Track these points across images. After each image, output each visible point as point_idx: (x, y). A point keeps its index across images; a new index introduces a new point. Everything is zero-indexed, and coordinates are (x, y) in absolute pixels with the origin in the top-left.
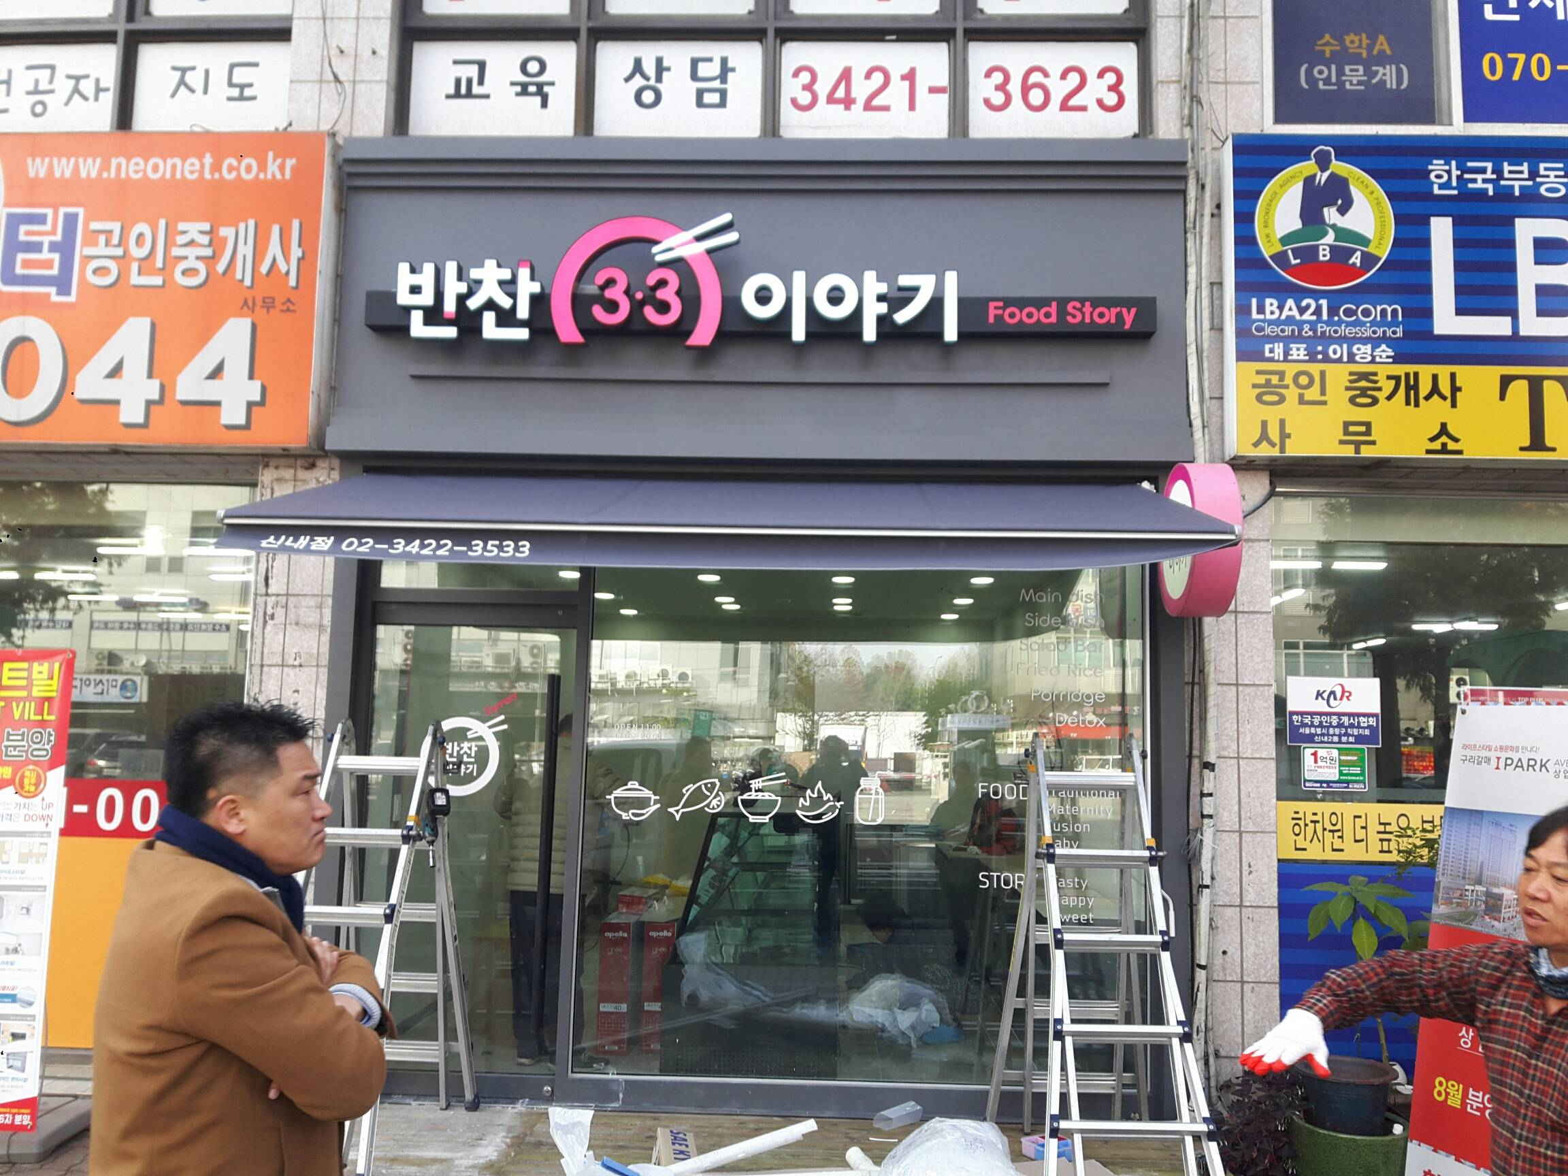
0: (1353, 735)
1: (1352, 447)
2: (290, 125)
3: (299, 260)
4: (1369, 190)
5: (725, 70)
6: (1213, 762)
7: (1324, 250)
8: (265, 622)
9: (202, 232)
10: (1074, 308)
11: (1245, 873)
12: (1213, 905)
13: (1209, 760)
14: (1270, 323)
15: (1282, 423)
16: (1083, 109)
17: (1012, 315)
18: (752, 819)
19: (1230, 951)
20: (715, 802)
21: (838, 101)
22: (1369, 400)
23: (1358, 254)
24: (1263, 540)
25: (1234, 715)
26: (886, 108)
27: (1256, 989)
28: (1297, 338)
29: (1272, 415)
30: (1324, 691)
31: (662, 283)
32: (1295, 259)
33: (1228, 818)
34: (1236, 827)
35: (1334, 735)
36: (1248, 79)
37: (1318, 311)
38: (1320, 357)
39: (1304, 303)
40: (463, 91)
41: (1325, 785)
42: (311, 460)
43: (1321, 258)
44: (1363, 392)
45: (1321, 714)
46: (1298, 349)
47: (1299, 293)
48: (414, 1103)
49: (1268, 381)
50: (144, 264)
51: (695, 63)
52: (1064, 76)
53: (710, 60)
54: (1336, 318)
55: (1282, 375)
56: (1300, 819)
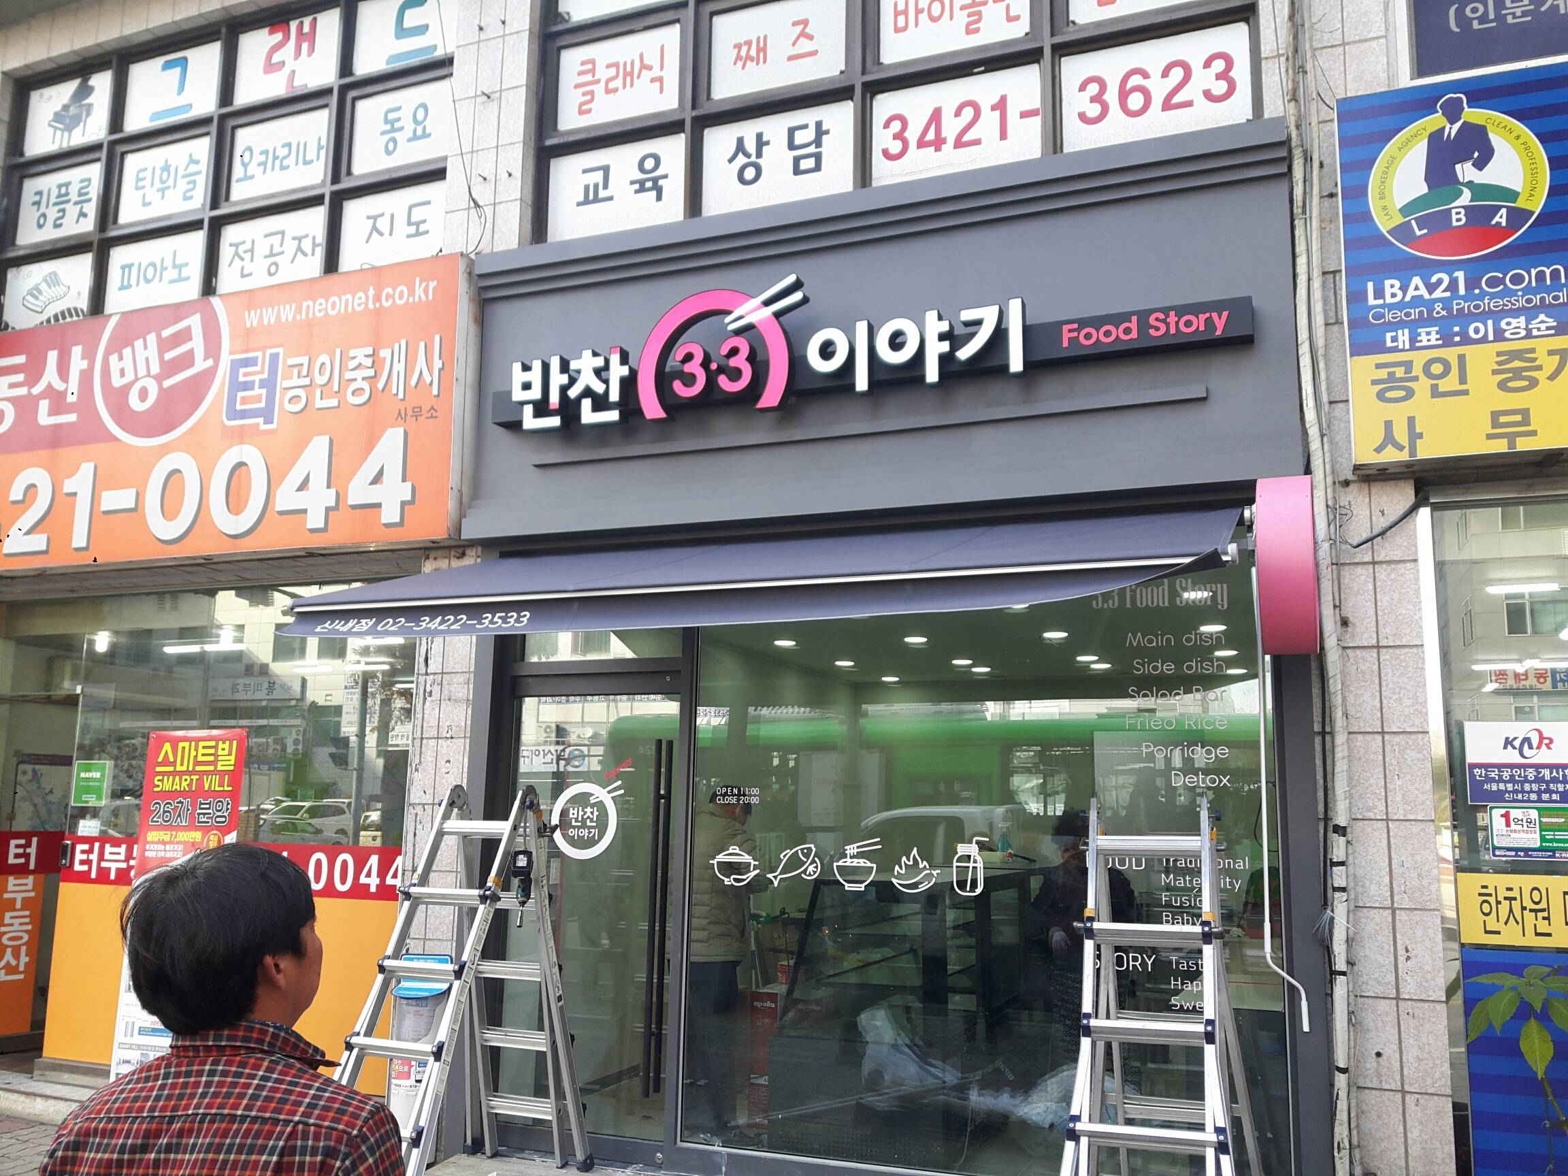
0: (1557, 792)
1: (1505, 441)
2: (441, 251)
3: (440, 370)
4: (1515, 134)
5: (820, 132)
6: (1342, 824)
7: (1458, 213)
8: (425, 699)
9: (366, 356)
10: (1157, 319)
11: (1401, 959)
12: (1355, 996)
13: (1337, 822)
14: (1391, 307)
15: (1411, 421)
16: (1189, 104)
17: (1088, 336)
18: (848, 887)
19: (1386, 1052)
20: (811, 869)
21: (929, 144)
22: (1525, 383)
23: (1504, 211)
24: (1409, 561)
25: (1381, 769)
26: (977, 142)
27: (1422, 1101)
28: (1429, 321)
29: (1398, 414)
30: (1515, 738)
31: (734, 352)
32: (1420, 230)
33: (1377, 892)
34: (1388, 903)
35: (1532, 791)
36: (1372, 35)
37: (1453, 286)
38: (1457, 339)
39: (1434, 279)
40: (591, 197)
41: (1522, 854)
42: (460, 551)
43: (1455, 224)
44: (1517, 374)
45: (1512, 766)
46: (1428, 334)
47: (1424, 268)
48: (538, 1160)
49: (1391, 375)
50: (324, 389)
51: (791, 132)
52: (1165, 74)
53: (805, 127)
54: (1477, 291)
55: (1408, 365)
56: (1490, 895)
